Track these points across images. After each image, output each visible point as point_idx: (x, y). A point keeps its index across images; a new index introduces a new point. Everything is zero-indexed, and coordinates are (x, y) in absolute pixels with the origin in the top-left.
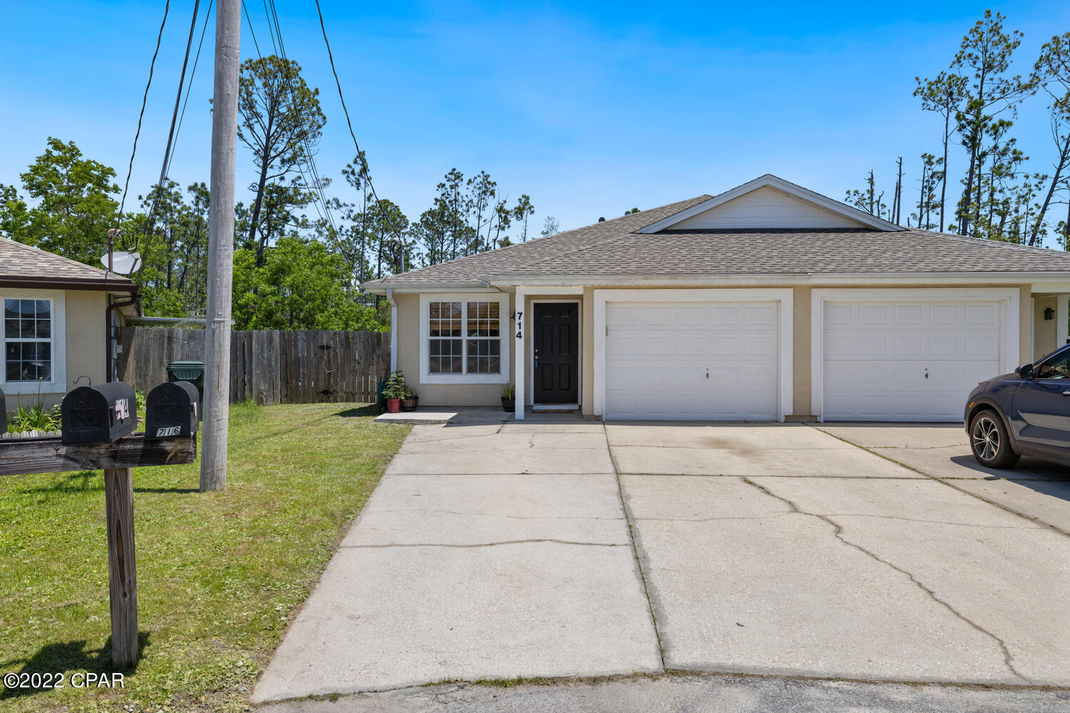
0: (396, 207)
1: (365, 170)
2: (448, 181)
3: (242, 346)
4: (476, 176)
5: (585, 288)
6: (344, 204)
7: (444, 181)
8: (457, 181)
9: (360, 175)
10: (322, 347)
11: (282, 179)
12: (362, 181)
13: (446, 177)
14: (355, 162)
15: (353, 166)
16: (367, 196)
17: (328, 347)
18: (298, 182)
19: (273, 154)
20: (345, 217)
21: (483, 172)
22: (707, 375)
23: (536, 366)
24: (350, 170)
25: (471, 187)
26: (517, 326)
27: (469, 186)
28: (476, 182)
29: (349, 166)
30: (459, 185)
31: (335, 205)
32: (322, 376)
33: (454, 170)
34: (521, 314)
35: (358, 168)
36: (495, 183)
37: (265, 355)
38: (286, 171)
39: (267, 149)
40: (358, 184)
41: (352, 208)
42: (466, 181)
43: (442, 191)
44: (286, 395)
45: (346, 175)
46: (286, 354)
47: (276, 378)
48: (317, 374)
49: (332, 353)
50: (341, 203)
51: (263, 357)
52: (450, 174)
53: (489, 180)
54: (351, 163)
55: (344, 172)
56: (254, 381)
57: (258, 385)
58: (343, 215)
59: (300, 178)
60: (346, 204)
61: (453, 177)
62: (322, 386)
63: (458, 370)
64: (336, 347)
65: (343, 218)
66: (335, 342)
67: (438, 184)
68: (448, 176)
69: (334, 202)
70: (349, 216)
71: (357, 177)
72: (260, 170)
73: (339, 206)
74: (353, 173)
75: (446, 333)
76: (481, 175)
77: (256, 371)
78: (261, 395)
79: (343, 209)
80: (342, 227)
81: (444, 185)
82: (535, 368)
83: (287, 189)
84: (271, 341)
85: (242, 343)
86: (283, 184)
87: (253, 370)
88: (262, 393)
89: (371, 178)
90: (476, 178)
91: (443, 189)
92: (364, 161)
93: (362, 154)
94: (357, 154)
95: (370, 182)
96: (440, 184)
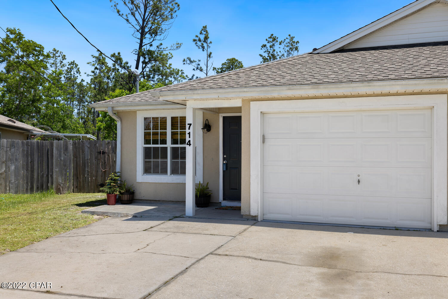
0: (240, 62)
1: (206, 38)
2: (268, 42)
3: (46, 152)
4: (285, 38)
5: (243, 101)
6: (194, 61)
7: (265, 43)
8: (274, 42)
9: (205, 41)
10: (100, 153)
11: (151, 45)
12: (205, 45)
13: (267, 40)
14: (201, 33)
15: (200, 35)
16: (208, 54)
17: (104, 153)
18: (160, 47)
19: (147, 30)
20: (195, 68)
21: (289, 35)
22: (359, 181)
23: (225, 170)
24: (197, 39)
25: (282, 46)
26: (187, 136)
27: (280, 46)
28: (285, 43)
29: (197, 36)
30: (275, 44)
31: (188, 62)
32: (100, 173)
33: (272, 35)
34: (190, 125)
35: (202, 37)
36: (298, 42)
37: (62, 159)
38: (153, 41)
39: (143, 28)
40: (203, 47)
41: (199, 63)
42: (279, 42)
43: (264, 50)
44: (77, 187)
45: (195, 42)
46: (77, 158)
47: (70, 174)
48: (97, 172)
49: (107, 156)
50: (192, 60)
51: (61, 160)
52: (269, 38)
53: (294, 40)
55: (195, 40)
56: (54, 176)
57: (57, 179)
58: (194, 68)
59: (161, 44)
60: (195, 60)
61: (271, 40)
62: (100, 181)
63: (164, 171)
64: (109, 153)
65: (194, 69)
66: (108, 148)
67: (262, 45)
68: (268, 39)
69: (188, 60)
70: (197, 68)
71: (202, 43)
72: (139, 41)
73: (191, 62)
74: (200, 40)
75: (156, 142)
76: (289, 37)
77: (56, 169)
78: (59, 186)
79: (194, 64)
80: (194, 75)
81: (265, 45)
82: (224, 171)
83: (154, 52)
84: (66, 149)
85: (47, 149)
86: (152, 49)
87: (54, 169)
88: (60, 185)
89: (211, 43)
90: (285, 40)
91: (265, 48)
92: (207, 32)
93: (205, 27)
94: (202, 28)
95: (210, 45)
96: (263, 45)
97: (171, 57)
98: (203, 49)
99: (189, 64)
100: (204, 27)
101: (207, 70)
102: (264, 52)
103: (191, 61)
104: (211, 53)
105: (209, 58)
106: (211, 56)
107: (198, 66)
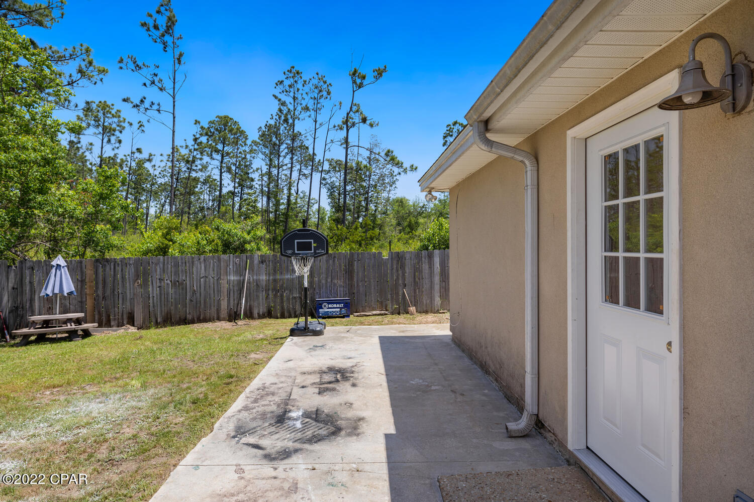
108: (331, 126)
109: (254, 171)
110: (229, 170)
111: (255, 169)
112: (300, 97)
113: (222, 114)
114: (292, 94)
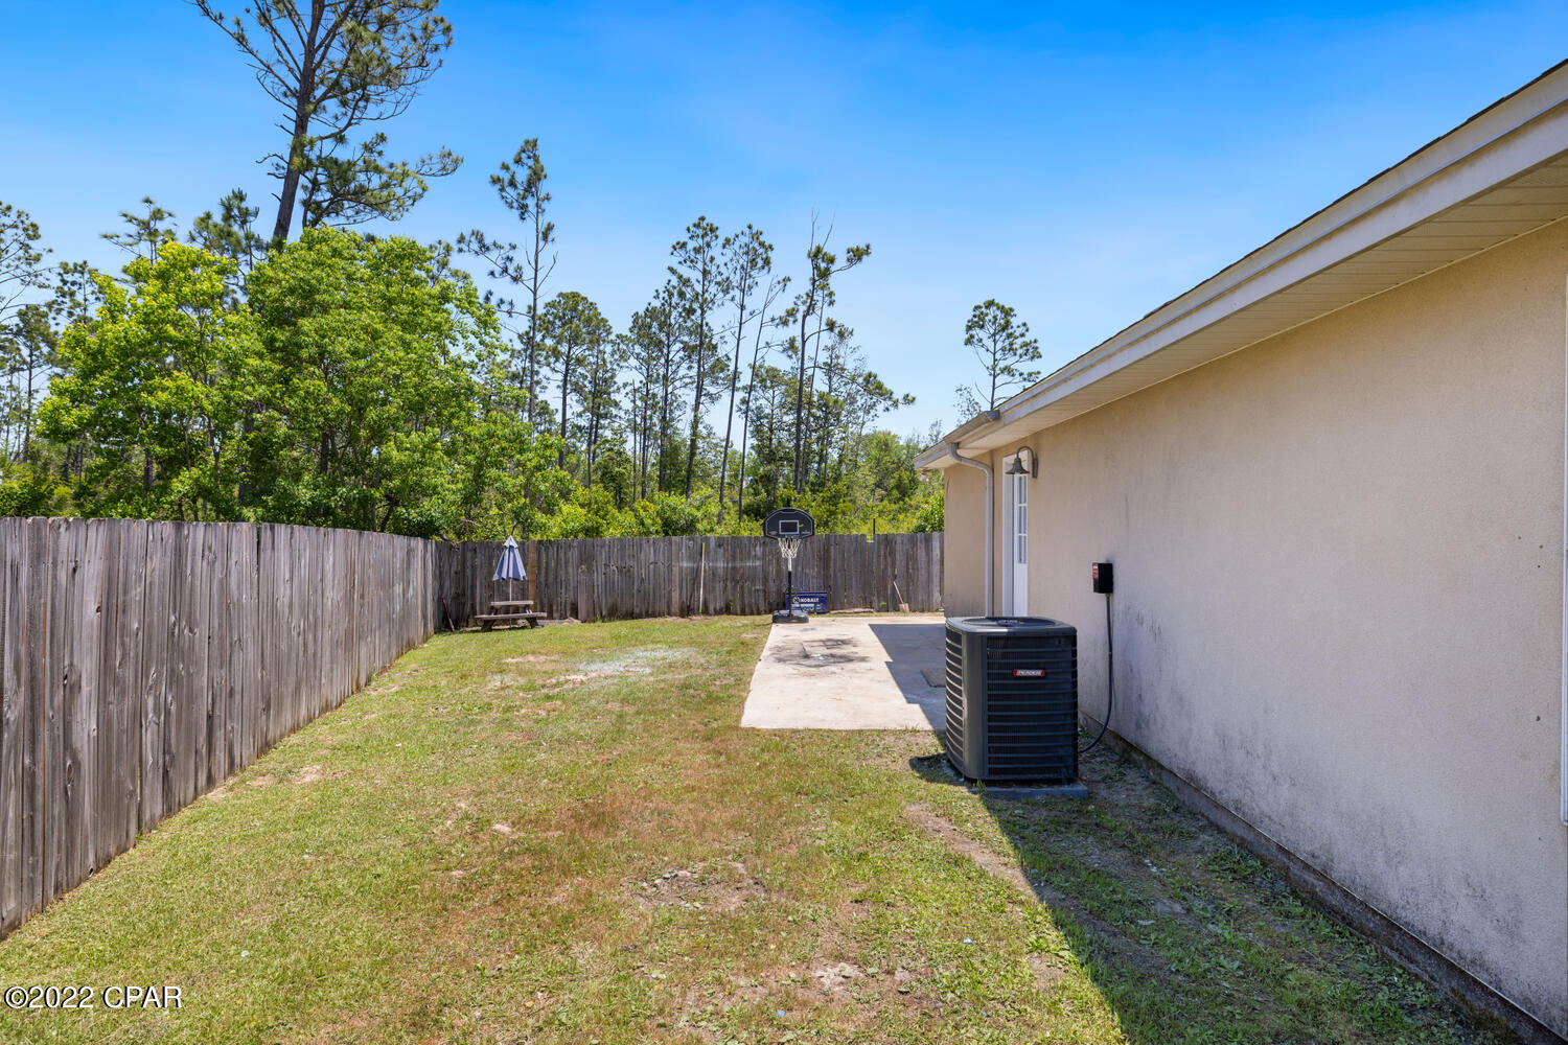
0: (591, 304)
1: (536, 176)
2: (692, 238)
4: (739, 232)
6: (495, 244)
7: (684, 237)
8: (707, 239)
9: (528, 189)
11: (341, 142)
12: (531, 202)
13: (688, 230)
14: (518, 161)
15: (513, 167)
16: (542, 229)
18: (379, 148)
20: (498, 271)
21: (750, 227)
24: (506, 177)
25: (729, 252)
27: (725, 251)
28: (737, 244)
29: (505, 167)
30: (712, 244)
31: (475, 246)
33: (703, 219)
35: (522, 175)
36: (771, 247)
38: (349, 124)
39: (307, 78)
40: (523, 209)
41: (511, 254)
42: (721, 241)
43: (680, 255)
45: (498, 186)
50: (488, 241)
52: (695, 225)
53: (762, 238)
54: (510, 161)
55: (496, 181)
58: (493, 267)
59: (382, 138)
60: (499, 243)
61: (700, 232)
65: (492, 273)
67: (675, 243)
68: (692, 229)
69: (473, 239)
70: (505, 270)
71: (522, 193)
72: (292, 126)
73: (484, 248)
74: (512, 184)
76: (747, 231)
79: (494, 254)
80: (491, 294)
81: (684, 245)
83: (351, 168)
86: (346, 154)
89: (548, 198)
90: (737, 236)
91: (682, 252)
92: (537, 160)
93: (531, 146)
94: (521, 143)
95: (545, 205)
96: (678, 244)
97: (419, 191)
98: (523, 213)
99: (476, 252)
100: (527, 142)
101: (535, 278)
102: (680, 263)
103: (484, 246)
104: (550, 228)
105: (541, 244)
106: (550, 238)
107: (508, 264)
108: (767, 318)
109: (619, 389)
110: (578, 389)
111: (621, 385)
112: (714, 270)
113: (567, 290)
114: (700, 266)
